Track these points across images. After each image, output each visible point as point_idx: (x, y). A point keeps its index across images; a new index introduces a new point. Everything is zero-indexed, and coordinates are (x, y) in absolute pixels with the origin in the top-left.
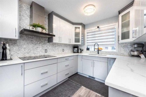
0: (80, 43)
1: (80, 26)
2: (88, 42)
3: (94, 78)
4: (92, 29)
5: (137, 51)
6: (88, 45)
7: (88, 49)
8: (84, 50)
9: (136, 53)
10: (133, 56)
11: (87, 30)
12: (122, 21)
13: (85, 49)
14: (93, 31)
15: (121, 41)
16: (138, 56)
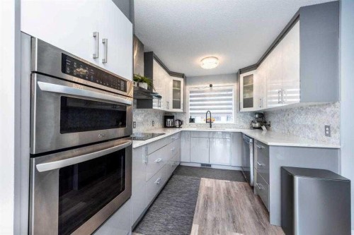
0: (180, 110)
1: (182, 80)
2: (192, 107)
3: (210, 165)
4: (200, 86)
5: (258, 122)
6: (191, 114)
7: (192, 120)
8: (184, 123)
9: (257, 125)
10: (255, 128)
11: (190, 87)
12: (244, 84)
13: (186, 121)
14: (202, 89)
15: (243, 110)
16: (260, 128)
